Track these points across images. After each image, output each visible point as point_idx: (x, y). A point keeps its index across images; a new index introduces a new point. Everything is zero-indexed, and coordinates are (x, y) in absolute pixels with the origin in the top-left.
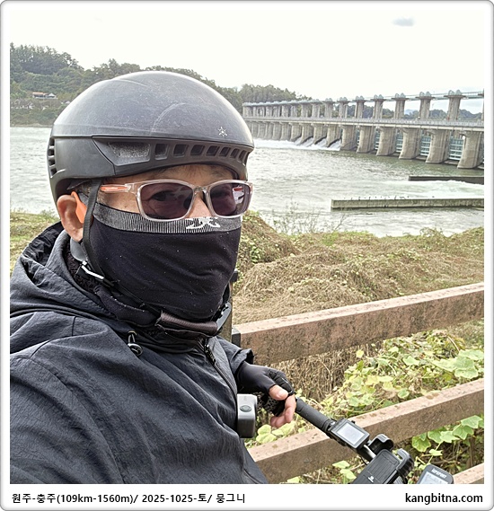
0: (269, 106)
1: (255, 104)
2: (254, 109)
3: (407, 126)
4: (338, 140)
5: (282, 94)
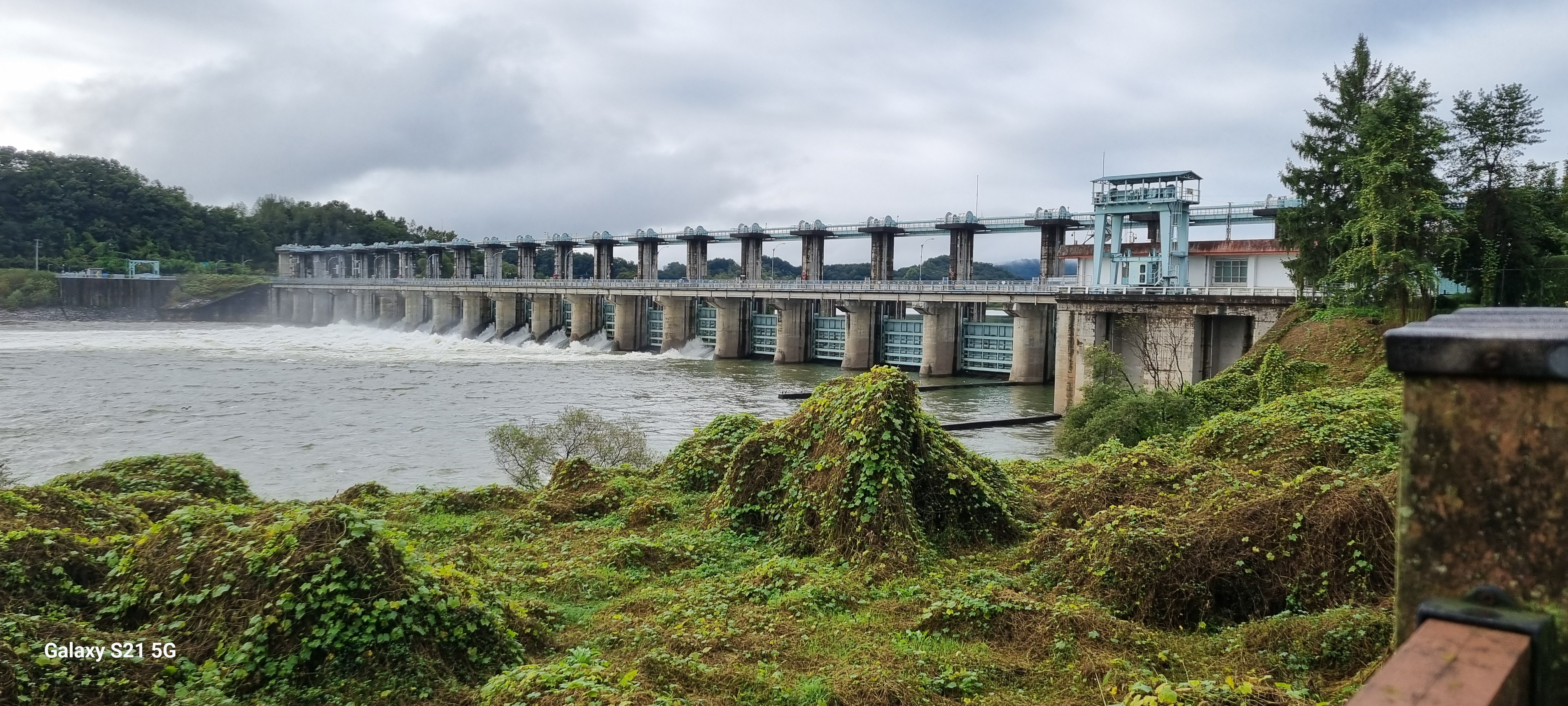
0: (360, 254)
1: (317, 248)
2: (316, 260)
3: (723, 294)
4: (558, 328)
5: (370, 225)
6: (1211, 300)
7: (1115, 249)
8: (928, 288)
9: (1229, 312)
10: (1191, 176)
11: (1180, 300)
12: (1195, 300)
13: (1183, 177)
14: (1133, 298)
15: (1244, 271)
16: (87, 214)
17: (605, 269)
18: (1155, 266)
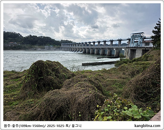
0: (67, 44)
2: (64, 45)
3: (96, 48)
4: (82, 51)
5: (70, 42)
6: (144, 48)
7: (133, 42)
8: (116, 47)
9: (146, 49)
10: (143, 33)
11: (140, 48)
12: (142, 48)
13: (142, 33)
14: (135, 47)
15: (149, 44)
16: (47, 41)
17: (86, 45)
18: (138, 44)
